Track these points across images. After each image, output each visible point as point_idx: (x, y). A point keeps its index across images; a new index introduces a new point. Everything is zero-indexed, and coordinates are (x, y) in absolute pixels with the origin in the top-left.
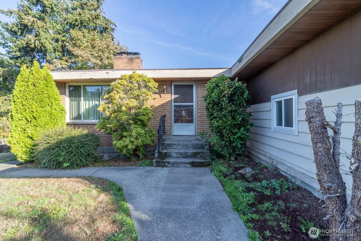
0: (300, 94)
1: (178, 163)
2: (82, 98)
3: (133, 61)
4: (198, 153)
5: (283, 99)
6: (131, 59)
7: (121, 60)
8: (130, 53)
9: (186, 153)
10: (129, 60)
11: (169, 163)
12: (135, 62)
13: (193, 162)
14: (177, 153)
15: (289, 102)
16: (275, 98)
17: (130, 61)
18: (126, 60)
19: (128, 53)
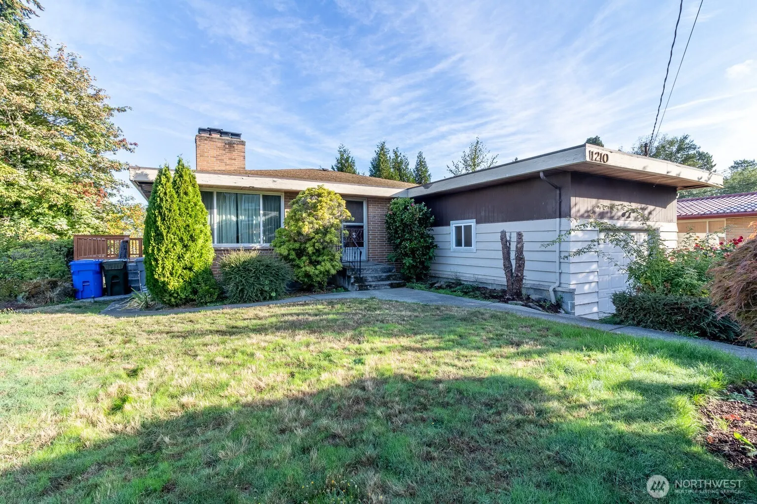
0: (477, 223)
1: (379, 286)
2: (215, 211)
3: (234, 147)
4: (391, 276)
5: (463, 225)
6: (231, 145)
7: (212, 143)
8: (226, 133)
9: (380, 277)
10: (226, 144)
11: (371, 286)
12: (237, 149)
13: (392, 284)
14: (372, 277)
15: (468, 229)
16: (454, 224)
17: (227, 146)
18: (220, 144)
19: (222, 133)
